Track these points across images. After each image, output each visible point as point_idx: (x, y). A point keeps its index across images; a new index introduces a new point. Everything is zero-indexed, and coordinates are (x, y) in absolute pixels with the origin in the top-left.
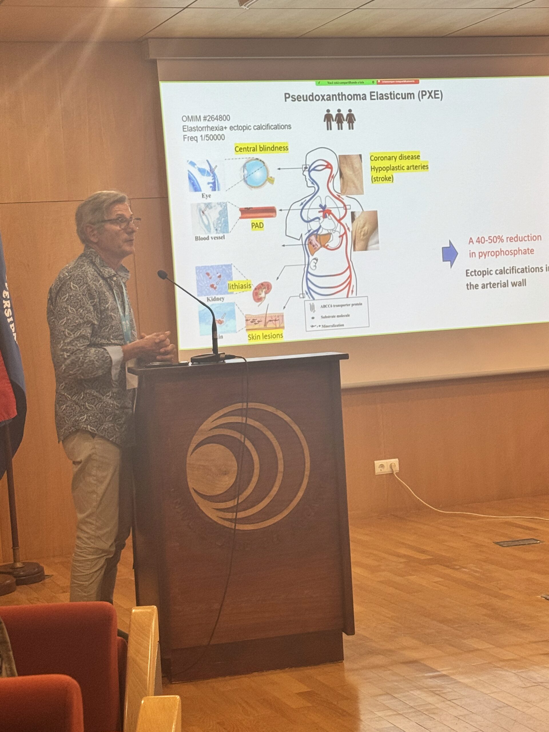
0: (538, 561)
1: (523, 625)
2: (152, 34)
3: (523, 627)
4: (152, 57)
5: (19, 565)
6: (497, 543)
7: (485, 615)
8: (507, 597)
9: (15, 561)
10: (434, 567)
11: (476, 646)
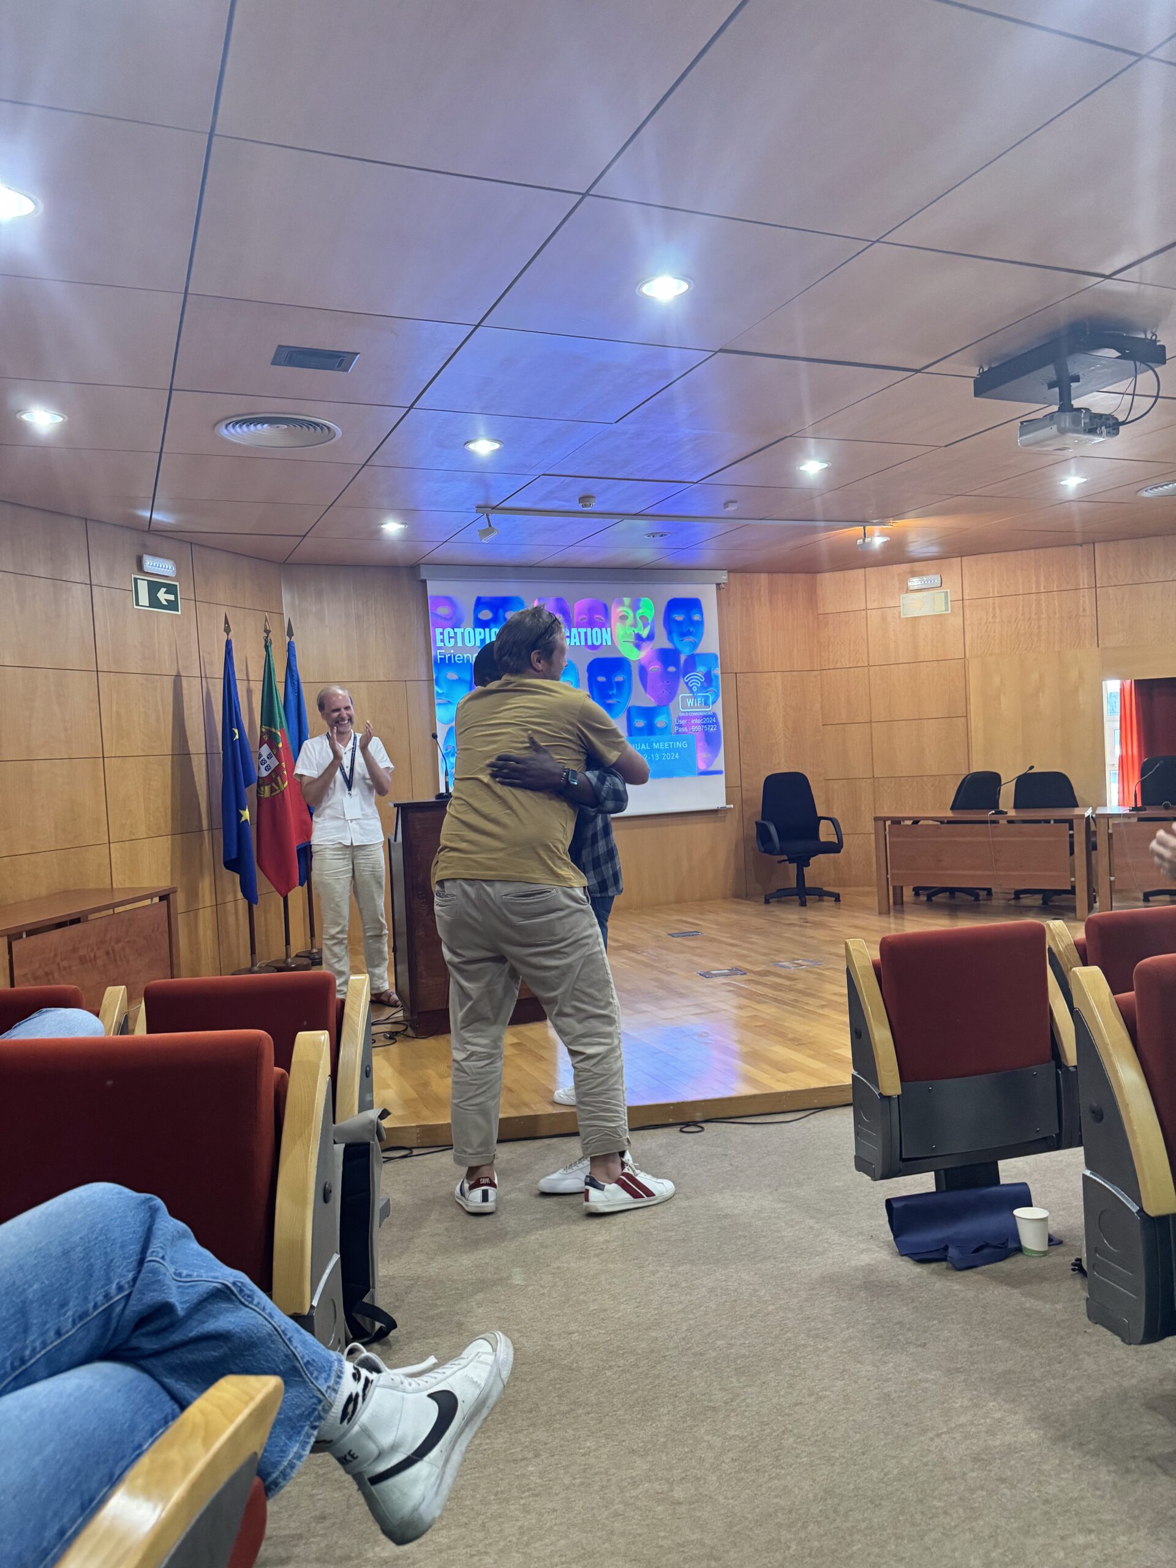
0: (697, 948)
1: (682, 994)
2: (422, 561)
3: (681, 995)
4: (423, 578)
5: (315, 951)
6: (671, 935)
7: (656, 986)
8: (672, 973)
9: (312, 948)
10: (622, 952)
11: (645, 1009)
